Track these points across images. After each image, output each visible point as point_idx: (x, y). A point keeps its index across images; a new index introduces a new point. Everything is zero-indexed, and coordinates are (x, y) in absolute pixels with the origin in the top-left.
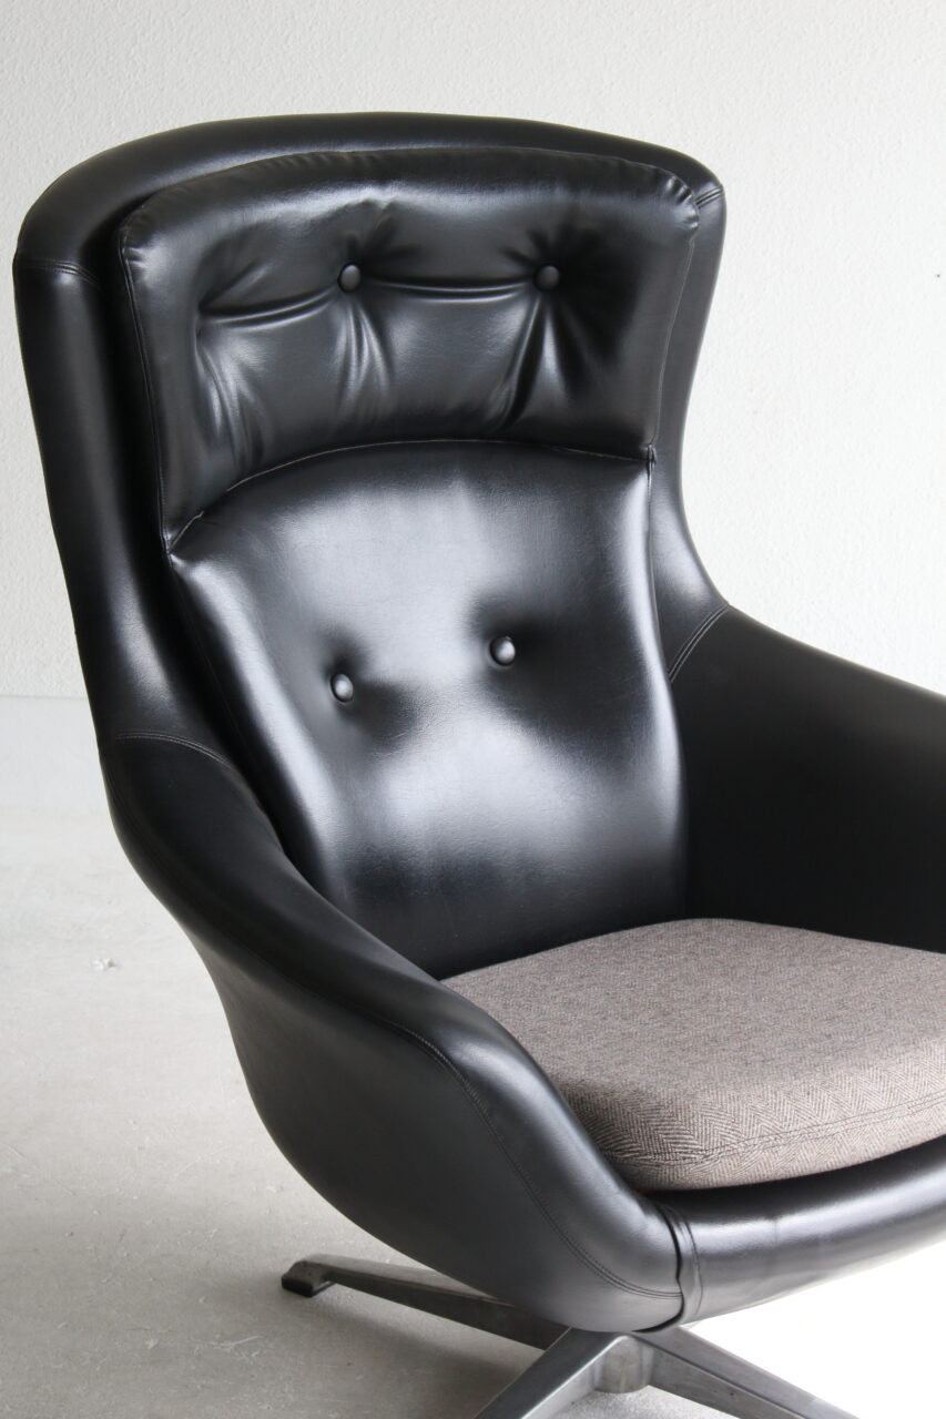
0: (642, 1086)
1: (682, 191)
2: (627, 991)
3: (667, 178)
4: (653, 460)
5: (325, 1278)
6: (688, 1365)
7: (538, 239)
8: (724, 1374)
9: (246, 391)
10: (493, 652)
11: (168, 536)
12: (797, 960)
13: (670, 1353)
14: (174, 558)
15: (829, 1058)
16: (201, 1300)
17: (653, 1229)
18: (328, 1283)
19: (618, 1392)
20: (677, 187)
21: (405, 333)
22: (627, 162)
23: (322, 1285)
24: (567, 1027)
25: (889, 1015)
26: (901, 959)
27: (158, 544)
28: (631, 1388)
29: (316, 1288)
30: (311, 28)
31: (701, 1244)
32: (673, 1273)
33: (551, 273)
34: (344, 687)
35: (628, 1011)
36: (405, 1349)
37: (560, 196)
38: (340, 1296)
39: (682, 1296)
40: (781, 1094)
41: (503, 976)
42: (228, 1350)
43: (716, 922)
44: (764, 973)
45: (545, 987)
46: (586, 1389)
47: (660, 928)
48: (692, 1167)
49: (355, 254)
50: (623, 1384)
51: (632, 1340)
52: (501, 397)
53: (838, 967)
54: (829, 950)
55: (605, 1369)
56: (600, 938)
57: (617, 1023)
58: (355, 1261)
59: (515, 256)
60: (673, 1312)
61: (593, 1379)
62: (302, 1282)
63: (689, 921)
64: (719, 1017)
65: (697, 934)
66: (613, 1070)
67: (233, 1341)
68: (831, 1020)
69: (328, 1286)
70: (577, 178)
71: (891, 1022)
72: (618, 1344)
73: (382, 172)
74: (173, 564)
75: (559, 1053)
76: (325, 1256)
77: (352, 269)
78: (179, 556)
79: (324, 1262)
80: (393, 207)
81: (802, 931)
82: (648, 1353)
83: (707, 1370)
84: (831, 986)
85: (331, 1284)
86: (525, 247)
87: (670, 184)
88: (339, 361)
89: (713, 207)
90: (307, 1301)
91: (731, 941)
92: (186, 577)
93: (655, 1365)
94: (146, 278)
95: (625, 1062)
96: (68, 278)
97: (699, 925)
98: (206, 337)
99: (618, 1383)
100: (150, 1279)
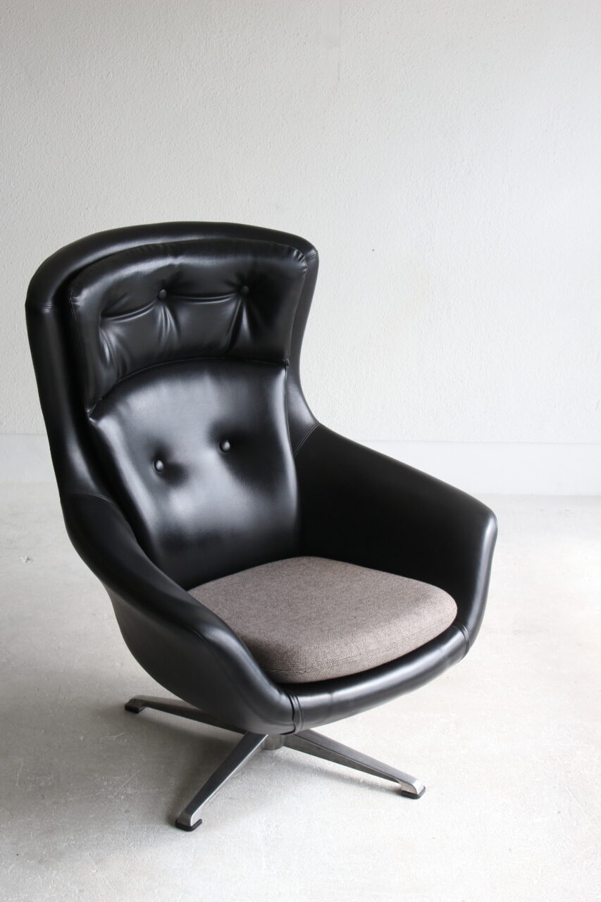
0: (280, 642)
1: (300, 256)
2: (275, 593)
3: (293, 251)
4: (288, 365)
5: (143, 705)
6: (300, 738)
7: (240, 276)
9: (120, 347)
10: (221, 447)
11: (88, 411)
12: (344, 579)
14: (91, 419)
15: (355, 628)
16: (99, 718)
17: (284, 699)
18: (144, 707)
20: (298, 254)
21: (184, 316)
22: (279, 244)
23: (142, 708)
24: (251, 611)
25: (379, 607)
26: (386, 579)
27: (85, 413)
28: (278, 747)
29: (140, 709)
31: (302, 705)
32: (291, 717)
33: (246, 289)
34: (160, 464)
35: (276, 604)
37: (249, 259)
38: (149, 711)
39: (294, 725)
40: (335, 645)
41: (225, 584)
42: (114, 739)
43: (312, 559)
44: (331, 585)
45: (242, 590)
47: (289, 561)
48: (300, 676)
49: (164, 285)
52: (225, 340)
53: (360, 583)
54: (357, 574)
55: (265, 744)
56: (264, 566)
57: (271, 609)
58: (156, 698)
59: (230, 284)
60: (292, 730)
62: (134, 707)
63: (300, 558)
64: (312, 607)
65: (304, 564)
66: (269, 634)
67: (115, 735)
68: (356, 609)
70: (256, 251)
71: (380, 611)
73: (175, 250)
74: (91, 422)
75: (248, 625)
76: (143, 696)
77: (163, 291)
78: (92, 418)
79: (143, 699)
80: (181, 266)
81: (347, 564)
84: (357, 592)
86: (234, 280)
87: (295, 253)
88: (158, 331)
89: (312, 261)
91: (318, 569)
92: (96, 427)
94: (80, 309)
95: (274, 630)
96: (48, 309)
97: (305, 560)
98: (103, 325)
99: (272, 746)
100: (76, 709)
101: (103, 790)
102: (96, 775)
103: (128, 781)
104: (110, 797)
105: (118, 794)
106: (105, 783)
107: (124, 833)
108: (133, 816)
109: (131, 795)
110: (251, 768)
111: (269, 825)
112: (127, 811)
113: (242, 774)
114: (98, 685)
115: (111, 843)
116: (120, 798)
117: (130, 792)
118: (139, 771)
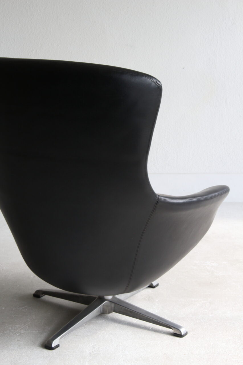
5: (43, 294)
6: (122, 307)
8: (129, 308)
13: (118, 304)
16: (15, 300)
18: (43, 295)
19: (106, 314)
23: (42, 295)
28: (110, 313)
29: (41, 296)
30: (37, 16)
36: (60, 308)
38: (47, 298)
42: (20, 309)
46: (99, 313)
50: (107, 312)
51: (109, 302)
55: (103, 309)
61: (101, 311)
62: (38, 295)
67: (22, 307)
69: (44, 296)
72: (106, 303)
79: (42, 290)
82: (113, 305)
83: (125, 307)
85: (44, 295)
90: (38, 299)
93: (114, 307)
99: (106, 311)
100: (4, 296)
101: (8, 331)
102: (6, 325)
103: (22, 328)
104: (11, 334)
105: (16, 333)
106: (10, 328)
107: (14, 350)
108: (21, 342)
109: (23, 333)
110: (92, 322)
111: (94, 347)
112: (18, 341)
113: (86, 325)
114: (19, 286)
115: (6, 354)
116: (17, 335)
117: (22, 332)
118: (30, 323)
